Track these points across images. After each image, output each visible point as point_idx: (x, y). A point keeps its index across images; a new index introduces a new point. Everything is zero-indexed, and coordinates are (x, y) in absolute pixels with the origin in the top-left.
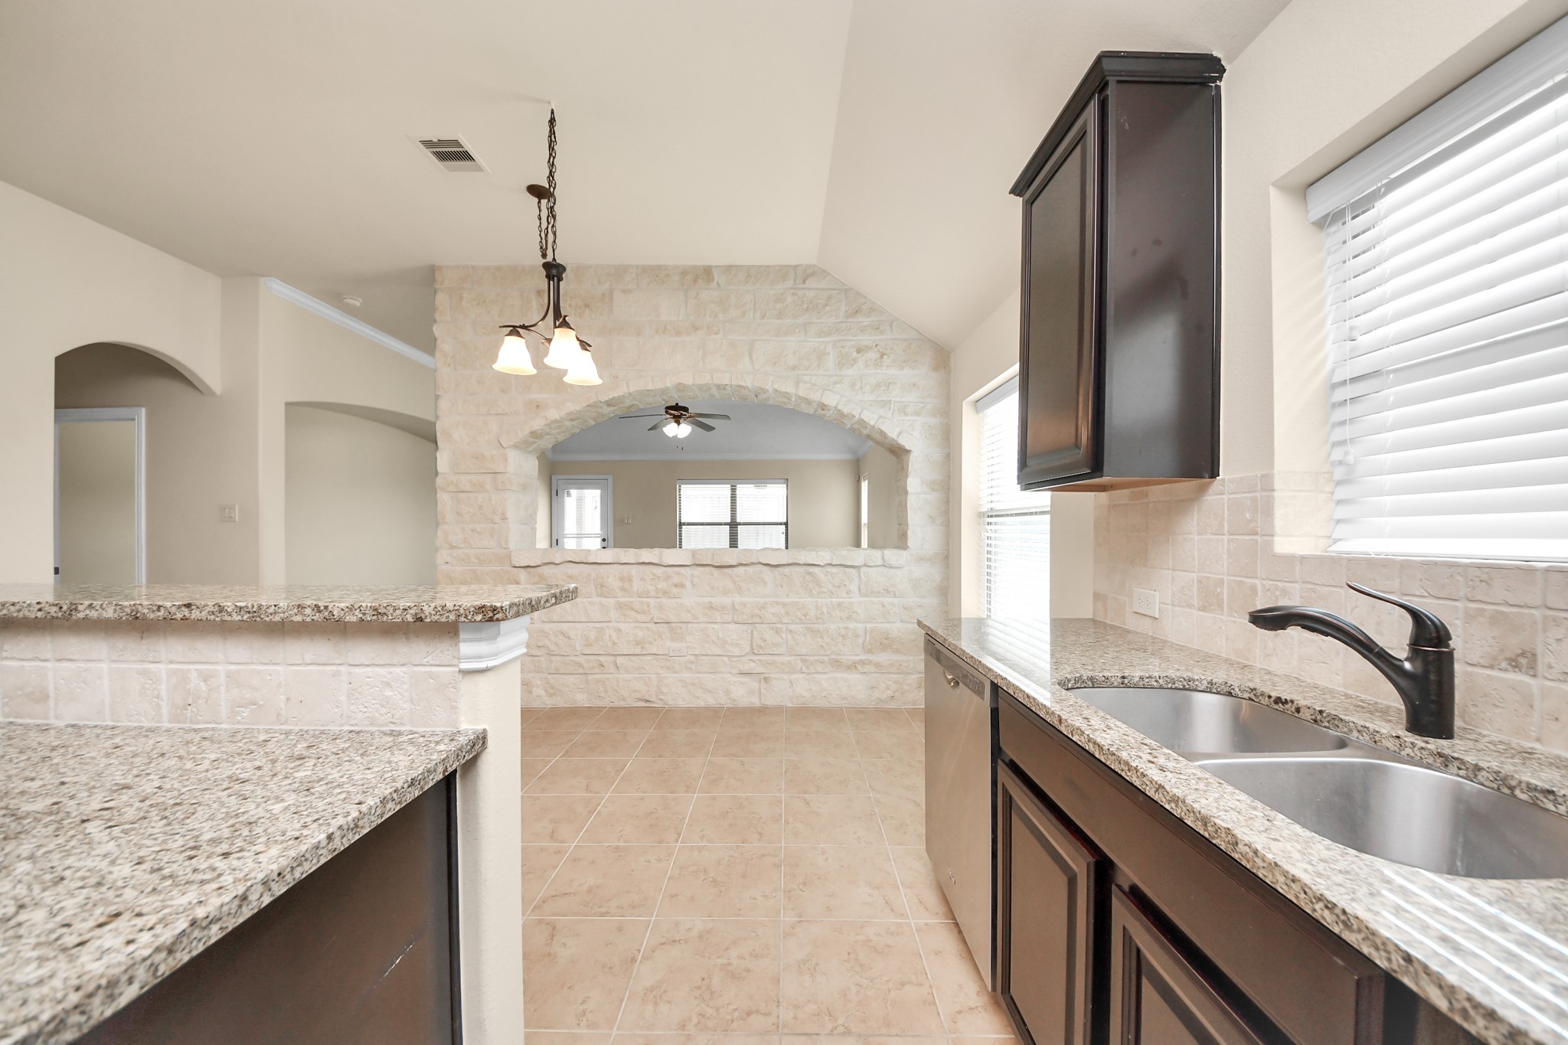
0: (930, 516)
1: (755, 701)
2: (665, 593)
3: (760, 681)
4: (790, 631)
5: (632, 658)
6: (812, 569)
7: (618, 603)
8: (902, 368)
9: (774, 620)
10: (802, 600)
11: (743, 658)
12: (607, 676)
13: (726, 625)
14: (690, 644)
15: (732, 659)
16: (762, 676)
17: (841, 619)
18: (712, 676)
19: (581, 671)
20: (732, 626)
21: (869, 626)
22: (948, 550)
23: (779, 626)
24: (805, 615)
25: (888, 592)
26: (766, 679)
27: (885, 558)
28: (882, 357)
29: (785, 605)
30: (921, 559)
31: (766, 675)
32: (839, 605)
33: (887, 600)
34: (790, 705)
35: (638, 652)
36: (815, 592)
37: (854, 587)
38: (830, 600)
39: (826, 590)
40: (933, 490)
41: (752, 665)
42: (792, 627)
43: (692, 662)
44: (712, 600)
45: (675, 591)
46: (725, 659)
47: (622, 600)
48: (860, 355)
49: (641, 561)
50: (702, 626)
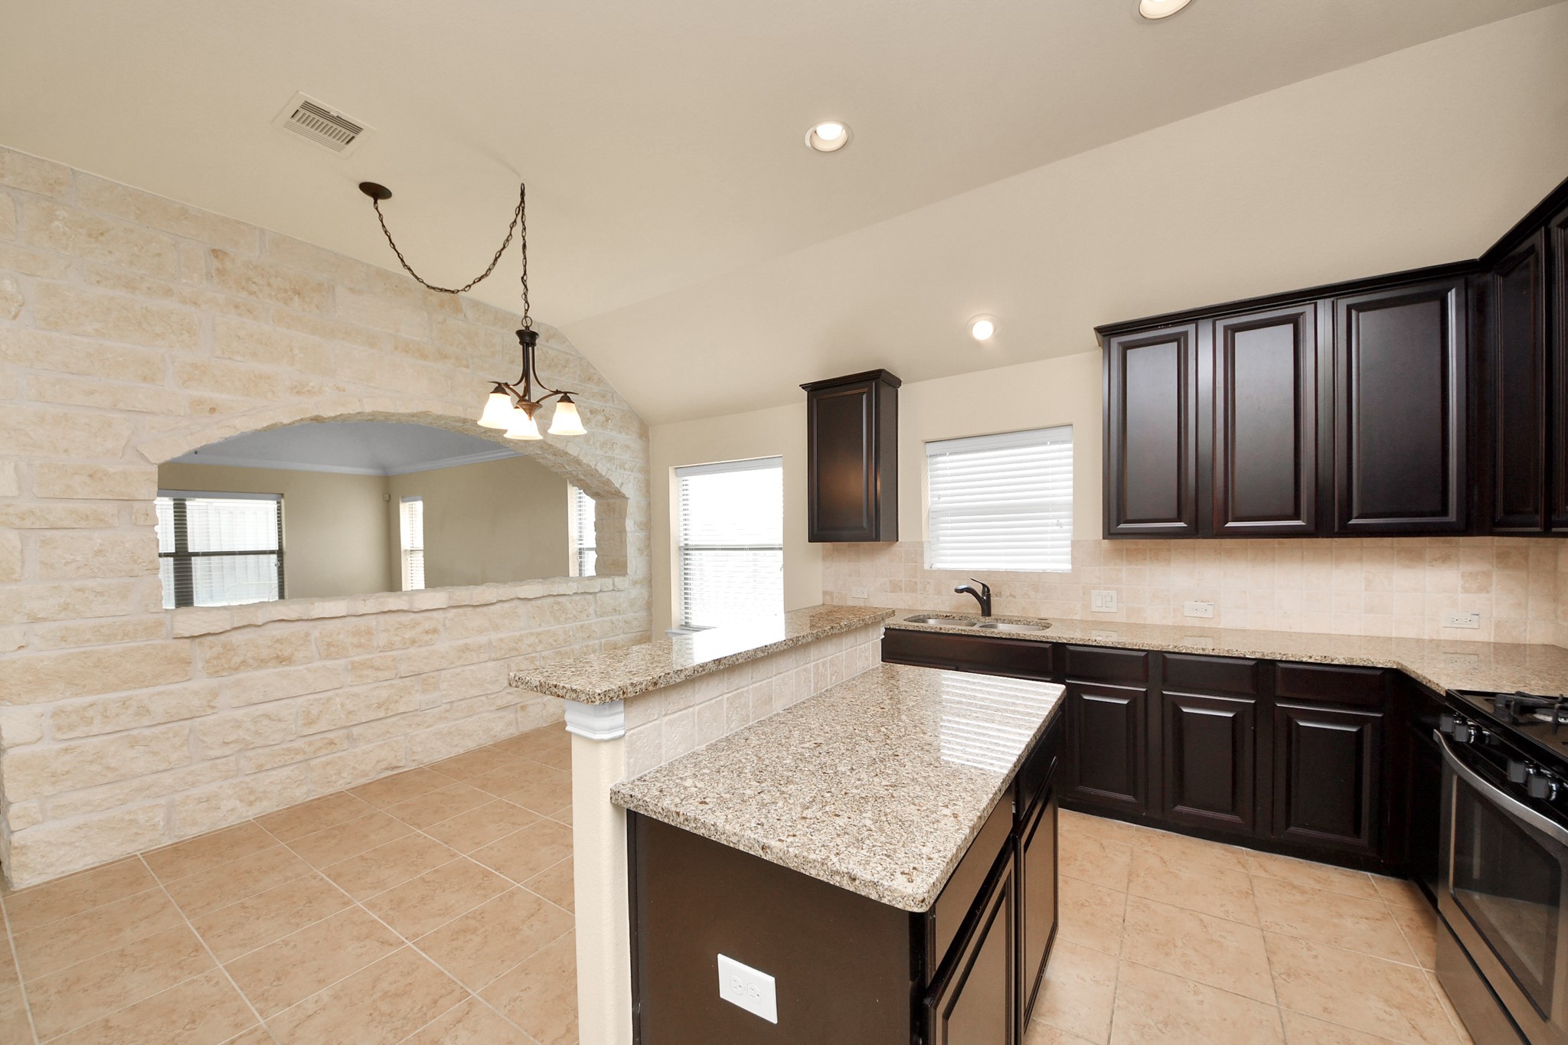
0: (639, 550)
1: (513, 731)
2: (413, 642)
3: (516, 712)
4: (543, 657)
5: (372, 724)
6: (560, 599)
7: (352, 663)
8: (620, 432)
9: (530, 650)
10: (552, 628)
11: (501, 694)
12: (340, 754)
13: (483, 664)
14: (444, 693)
15: (489, 697)
16: (518, 706)
17: (583, 639)
18: (470, 719)
19: (300, 757)
20: (491, 664)
21: (603, 641)
22: (651, 574)
23: (534, 655)
24: (556, 641)
25: (615, 610)
26: (523, 708)
27: (616, 584)
28: (607, 421)
29: (539, 634)
30: (635, 583)
31: (521, 704)
32: (582, 626)
33: (615, 618)
34: (545, 725)
35: (382, 714)
36: (562, 619)
37: (591, 611)
38: (574, 624)
39: (571, 616)
40: (642, 529)
41: (510, 697)
42: (545, 653)
43: (448, 711)
44: (467, 641)
45: (427, 638)
46: (483, 698)
47: (356, 659)
48: (593, 416)
49: (386, 609)
50: (458, 670)
